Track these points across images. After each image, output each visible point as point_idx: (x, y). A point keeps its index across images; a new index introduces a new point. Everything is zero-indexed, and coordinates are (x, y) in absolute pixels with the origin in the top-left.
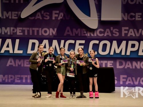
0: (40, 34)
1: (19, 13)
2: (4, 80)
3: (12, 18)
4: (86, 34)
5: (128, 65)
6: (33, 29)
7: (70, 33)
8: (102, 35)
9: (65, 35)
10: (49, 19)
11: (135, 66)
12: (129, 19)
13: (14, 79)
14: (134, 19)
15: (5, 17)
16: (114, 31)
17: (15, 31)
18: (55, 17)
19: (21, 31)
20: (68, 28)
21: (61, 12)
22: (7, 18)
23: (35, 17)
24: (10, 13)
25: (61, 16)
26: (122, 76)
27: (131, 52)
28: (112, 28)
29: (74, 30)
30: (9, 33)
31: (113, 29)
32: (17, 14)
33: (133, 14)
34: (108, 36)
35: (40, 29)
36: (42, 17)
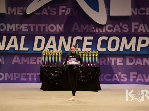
0: (47, 31)
1: (25, 8)
2: (9, 78)
3: (17, 14)
4: (95, 31)
5: (139, 61)
6: (39, 25)
7: (78, 29)
8: (111, 31)
9: (72, 31)
10: (56, 15)
11: (146, 62)
12: (139, 14)
13: (20, 77)
14: (144, 14)
15: (9, 13)
16: (124, 27)
17: (21, 28)
18: (62, 13)
19: (26, 28)
20: (76, 24)
21: (68, 8)
22: (12, 14)
23: (41, 13)
24: (15, 9)
25: (68, 12)
26: (132, 74)
27: (141, 48)
28: (121, 24)
29: (82, 26)
30: (14, 30)
31: (123, 25)
32: (23, 10)
33: (143, 9)
34: (117, 31)
35: (47, 25)
36: (48, 13)
